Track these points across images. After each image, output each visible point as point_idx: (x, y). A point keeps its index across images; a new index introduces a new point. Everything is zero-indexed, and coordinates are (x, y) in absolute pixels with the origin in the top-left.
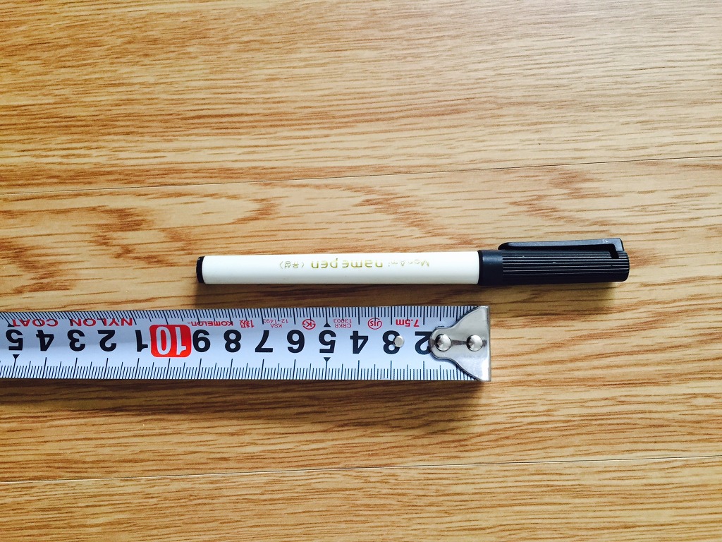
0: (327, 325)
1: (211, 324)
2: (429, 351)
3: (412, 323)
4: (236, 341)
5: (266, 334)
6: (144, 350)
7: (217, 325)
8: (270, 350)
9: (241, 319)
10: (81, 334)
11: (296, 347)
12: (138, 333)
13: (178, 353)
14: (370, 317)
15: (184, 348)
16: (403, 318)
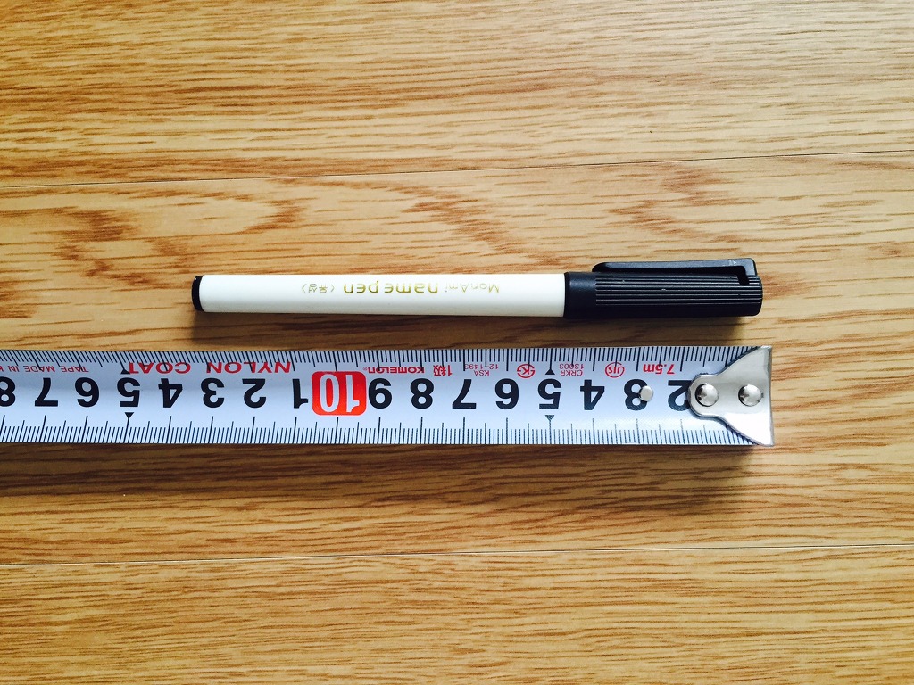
0: (550, 372)
1: (394, 370)
2: (687, 405)
3: (665, 370)
4: (427, 394)
5: (467, 384)
6: (302, 406)
7: (403, 372)
8: (473, 406)
9: (436, 363)
10: (220, 384)
11: (507, 401)
12: (296, 383)
13: (349, 409)
14: (610, 362)
15: (357, 403)
16: (651, 363)
